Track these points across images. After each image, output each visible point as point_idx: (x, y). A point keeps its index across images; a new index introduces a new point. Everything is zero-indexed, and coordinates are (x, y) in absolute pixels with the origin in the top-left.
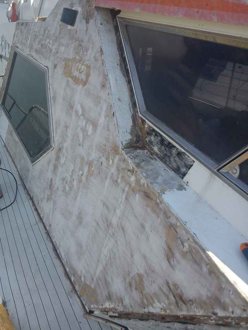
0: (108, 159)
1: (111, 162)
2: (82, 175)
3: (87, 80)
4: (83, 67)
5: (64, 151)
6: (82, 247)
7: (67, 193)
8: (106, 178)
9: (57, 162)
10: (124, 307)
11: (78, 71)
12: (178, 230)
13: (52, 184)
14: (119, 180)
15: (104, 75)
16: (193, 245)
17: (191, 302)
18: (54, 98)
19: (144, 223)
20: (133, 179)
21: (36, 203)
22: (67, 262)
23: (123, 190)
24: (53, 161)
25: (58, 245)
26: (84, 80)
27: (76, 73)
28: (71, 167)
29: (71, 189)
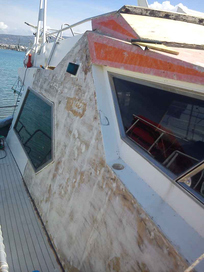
0: (96, 170)
1: (98, 172)
2: (75, 182)
3: (83, 114)
4: (81, 104)
5: (62, 164)
6: (72, 238)
7: (63, 196)
8: (94, 184)
9: (56, 172)
11: (77, 107)
12: (146, 223)
13: (50, 189)
14: (104, 187)
15: (96, 111)
18: (57, 125)
19: (122, 218)
20: (114, 185)
21: (36, 204)
22: (59, 250)
23: (107, 194)
24: (53, 172)
25: (52, 237)
26: (81, 113)
27: (75, 108)
28: (67, 176)
29: (65, 193)
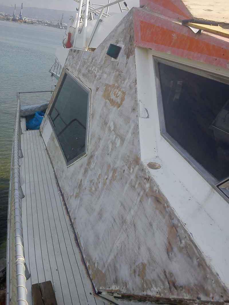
0: (129, 168)
1: (132, 170)
2: (107, 179)
3: (121, 103)
4: (120, 93)
5: (95, 158)
6: (99, 239)
7: (93, 193)
8: (126, 183)
9: (88, 167)
10: (127, 289)
11: (115, 96)
12: (178, 229)
13: (81, 184)
14: (136, 186)
15: (135, 101)
16: (189, 242)
17: (181, 288)
18: (93, 115)
19: (152, 222)
20: (148, 186)
21: (66, 199)
22: (85, 250)
23: (139, 194)
24: (85, 166)
25: (79, 236)
26: (119, 103)
27: (113, 97)
28: (99, 172)
29: (96, 190)
